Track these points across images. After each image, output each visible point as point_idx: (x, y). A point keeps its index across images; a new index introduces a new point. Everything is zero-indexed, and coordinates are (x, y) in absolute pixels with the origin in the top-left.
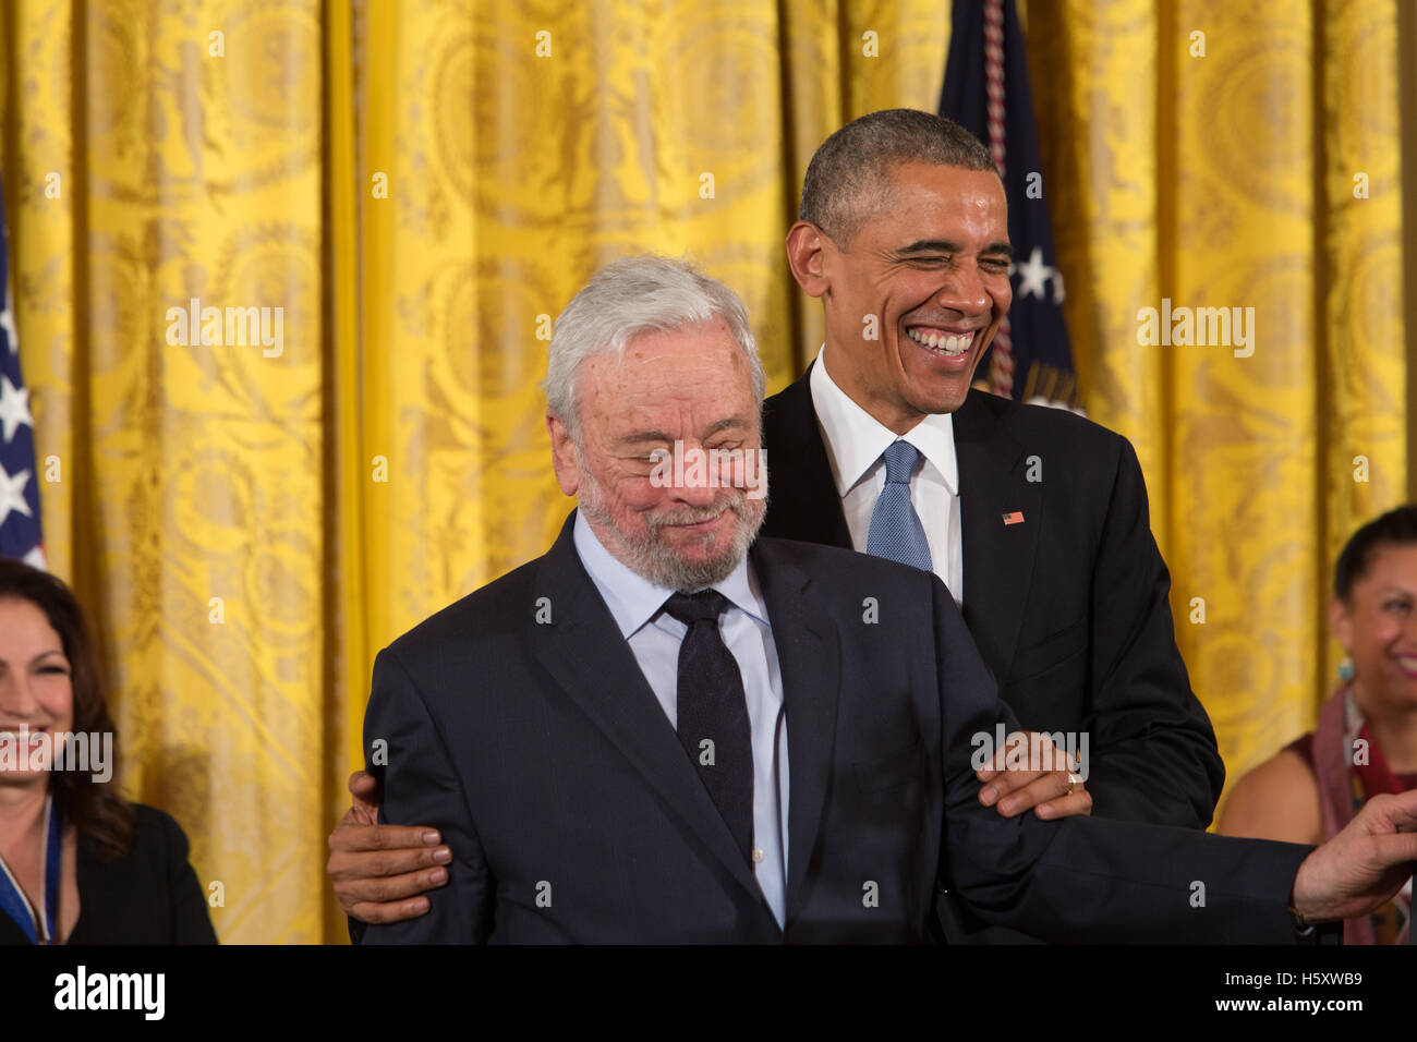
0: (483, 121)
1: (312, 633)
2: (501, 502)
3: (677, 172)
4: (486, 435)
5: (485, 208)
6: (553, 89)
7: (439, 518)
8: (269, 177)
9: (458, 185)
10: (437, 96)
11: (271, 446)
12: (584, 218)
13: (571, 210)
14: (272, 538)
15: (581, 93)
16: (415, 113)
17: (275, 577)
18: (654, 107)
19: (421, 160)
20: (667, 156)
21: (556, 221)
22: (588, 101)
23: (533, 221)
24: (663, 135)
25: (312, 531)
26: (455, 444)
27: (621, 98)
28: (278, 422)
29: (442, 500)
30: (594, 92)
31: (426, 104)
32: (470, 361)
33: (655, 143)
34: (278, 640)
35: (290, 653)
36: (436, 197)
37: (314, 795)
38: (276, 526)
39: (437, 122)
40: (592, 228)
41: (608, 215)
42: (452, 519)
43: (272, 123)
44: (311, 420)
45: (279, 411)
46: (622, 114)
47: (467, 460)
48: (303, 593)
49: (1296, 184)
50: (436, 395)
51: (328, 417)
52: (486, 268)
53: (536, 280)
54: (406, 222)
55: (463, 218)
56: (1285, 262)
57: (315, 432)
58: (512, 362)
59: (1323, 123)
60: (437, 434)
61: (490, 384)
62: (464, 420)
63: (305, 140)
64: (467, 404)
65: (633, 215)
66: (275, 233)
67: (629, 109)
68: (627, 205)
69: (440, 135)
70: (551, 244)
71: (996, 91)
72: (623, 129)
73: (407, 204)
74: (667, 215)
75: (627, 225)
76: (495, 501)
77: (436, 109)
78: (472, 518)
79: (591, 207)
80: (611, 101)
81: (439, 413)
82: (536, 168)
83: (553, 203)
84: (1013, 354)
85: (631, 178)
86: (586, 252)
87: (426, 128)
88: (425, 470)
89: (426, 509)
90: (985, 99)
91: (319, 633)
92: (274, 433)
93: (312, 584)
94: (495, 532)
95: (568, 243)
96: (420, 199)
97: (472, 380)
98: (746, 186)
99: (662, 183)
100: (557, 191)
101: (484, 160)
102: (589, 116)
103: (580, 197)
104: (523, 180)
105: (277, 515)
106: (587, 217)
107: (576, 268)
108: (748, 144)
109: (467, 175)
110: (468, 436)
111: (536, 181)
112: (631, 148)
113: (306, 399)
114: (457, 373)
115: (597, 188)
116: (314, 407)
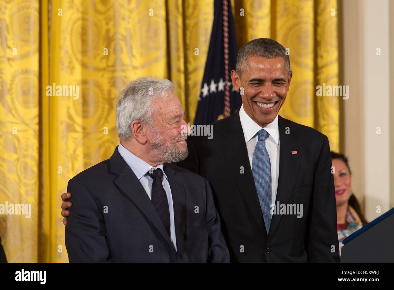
0: (84, 41)
1: (35, 183)
2: (88, 147)
3: (138, 56)
4: (84, 128)
5: (84, 66)
6: (104, 32)
7: (71, 151)
8: (25, 56)
9: (77, 59)
10: (71, 34)
11: (25, 131)
12: (111, 69)
13: (108, 66)
14: (25, 156)
15: (111, 34)
16: (65, 39)
17: (25, 167)
18: (131, 38)
19: (67, 52)
20: (135, 51)
21: (104, 69)
22: (113, 36)
23: (98, 69)
24: (134, 46)
25: (36, 155)
26: (75, 131)
27: (123, 36)
28: (27, 124)
29: (72, 146)
30: (115, 34)
31: (68, 36)
32: (80, 108)
33: (131, 48)
34: (26, 185)
35: (29, 189)
36: (71, 62)
37: (36, 228)
38: (26, 153)
39: (71, 42)
40: (114, 71)
41: (118, 68)
42: (74, 152)
43: (26, 41)
44: (36, 124)
45: (27, 122)
46: (122, 40)
47: (79, 135)
48: (33, 171)
49: (309, 61)
50: (70, 117)
51: (40, 123)
52: (84, 82)
53: (98, 86)
54: (62, 69)
55: (78, 68)
56: (305, 83)
57: (37, 127)
58: (91, 108)
59: (317, 44)
60: (70, 128)
61: (85, 114)
62: (78, 124)
63: (34, 46)
64: (79, 120)
65: (125, 68)
66: (26, 72)
67: (124, 39)
68: (123, 65)
69: (72, 45)
70: (102, 76)
71: (226, 34)
72: (123, 44)
73: (63, 64)
74: (135, 68)
75: (123, 71)
76: (86, 147)
77: (71, 38)
78: (80, 152)
79: (114, 66)
80: (119, 37)
81: (71, 122)
82: (98, 55)
83: (103, 64)
84: (230, 107)
85: (125, 58)
86: (112, 78)
87: (68, 43)
88: (67, 138)
89: (67, 149)
90: (223, 36)
91: (37, 183)
92: (25, 127)
93: (36, 169)
94: (86, 155)
95: (107, 75)
96: (66, 63)
97: (80, 113)
98: (157, 60)
99: (133, 59)
100: (104, 61)
101: (84, 52)
102: (113, 40)
103: (111, 63)
104: (95, 58)
105: (26, 150)
106: (112, 68)
107: (109, 82)
108: (157, 49)
109: (79, 56)
110: (79, 129)
111: (98, 58)
112: (125, 49)
113: (34, 118)
114: (76, 111)
115: (115, 60)
116: (36, 120)
